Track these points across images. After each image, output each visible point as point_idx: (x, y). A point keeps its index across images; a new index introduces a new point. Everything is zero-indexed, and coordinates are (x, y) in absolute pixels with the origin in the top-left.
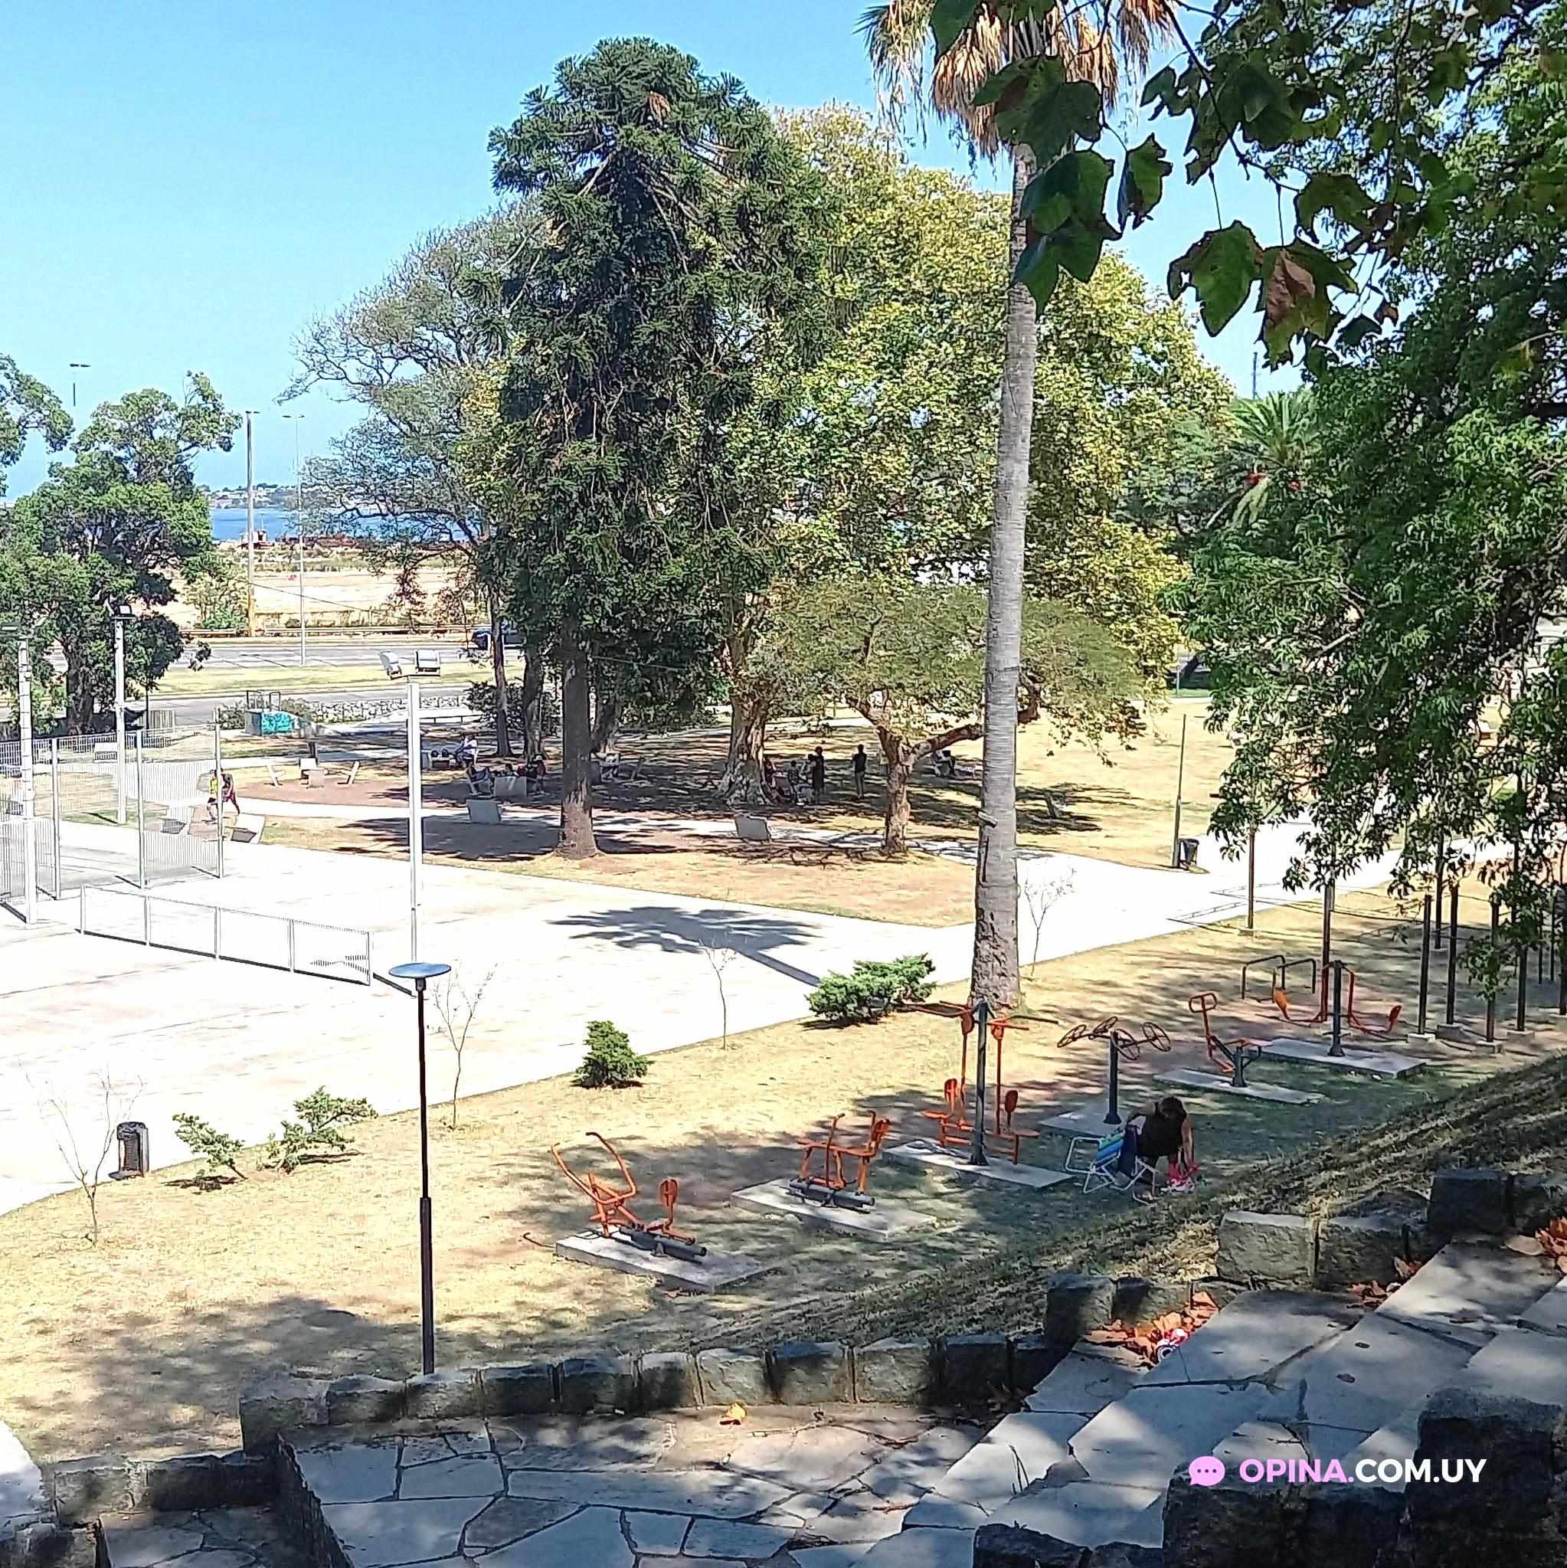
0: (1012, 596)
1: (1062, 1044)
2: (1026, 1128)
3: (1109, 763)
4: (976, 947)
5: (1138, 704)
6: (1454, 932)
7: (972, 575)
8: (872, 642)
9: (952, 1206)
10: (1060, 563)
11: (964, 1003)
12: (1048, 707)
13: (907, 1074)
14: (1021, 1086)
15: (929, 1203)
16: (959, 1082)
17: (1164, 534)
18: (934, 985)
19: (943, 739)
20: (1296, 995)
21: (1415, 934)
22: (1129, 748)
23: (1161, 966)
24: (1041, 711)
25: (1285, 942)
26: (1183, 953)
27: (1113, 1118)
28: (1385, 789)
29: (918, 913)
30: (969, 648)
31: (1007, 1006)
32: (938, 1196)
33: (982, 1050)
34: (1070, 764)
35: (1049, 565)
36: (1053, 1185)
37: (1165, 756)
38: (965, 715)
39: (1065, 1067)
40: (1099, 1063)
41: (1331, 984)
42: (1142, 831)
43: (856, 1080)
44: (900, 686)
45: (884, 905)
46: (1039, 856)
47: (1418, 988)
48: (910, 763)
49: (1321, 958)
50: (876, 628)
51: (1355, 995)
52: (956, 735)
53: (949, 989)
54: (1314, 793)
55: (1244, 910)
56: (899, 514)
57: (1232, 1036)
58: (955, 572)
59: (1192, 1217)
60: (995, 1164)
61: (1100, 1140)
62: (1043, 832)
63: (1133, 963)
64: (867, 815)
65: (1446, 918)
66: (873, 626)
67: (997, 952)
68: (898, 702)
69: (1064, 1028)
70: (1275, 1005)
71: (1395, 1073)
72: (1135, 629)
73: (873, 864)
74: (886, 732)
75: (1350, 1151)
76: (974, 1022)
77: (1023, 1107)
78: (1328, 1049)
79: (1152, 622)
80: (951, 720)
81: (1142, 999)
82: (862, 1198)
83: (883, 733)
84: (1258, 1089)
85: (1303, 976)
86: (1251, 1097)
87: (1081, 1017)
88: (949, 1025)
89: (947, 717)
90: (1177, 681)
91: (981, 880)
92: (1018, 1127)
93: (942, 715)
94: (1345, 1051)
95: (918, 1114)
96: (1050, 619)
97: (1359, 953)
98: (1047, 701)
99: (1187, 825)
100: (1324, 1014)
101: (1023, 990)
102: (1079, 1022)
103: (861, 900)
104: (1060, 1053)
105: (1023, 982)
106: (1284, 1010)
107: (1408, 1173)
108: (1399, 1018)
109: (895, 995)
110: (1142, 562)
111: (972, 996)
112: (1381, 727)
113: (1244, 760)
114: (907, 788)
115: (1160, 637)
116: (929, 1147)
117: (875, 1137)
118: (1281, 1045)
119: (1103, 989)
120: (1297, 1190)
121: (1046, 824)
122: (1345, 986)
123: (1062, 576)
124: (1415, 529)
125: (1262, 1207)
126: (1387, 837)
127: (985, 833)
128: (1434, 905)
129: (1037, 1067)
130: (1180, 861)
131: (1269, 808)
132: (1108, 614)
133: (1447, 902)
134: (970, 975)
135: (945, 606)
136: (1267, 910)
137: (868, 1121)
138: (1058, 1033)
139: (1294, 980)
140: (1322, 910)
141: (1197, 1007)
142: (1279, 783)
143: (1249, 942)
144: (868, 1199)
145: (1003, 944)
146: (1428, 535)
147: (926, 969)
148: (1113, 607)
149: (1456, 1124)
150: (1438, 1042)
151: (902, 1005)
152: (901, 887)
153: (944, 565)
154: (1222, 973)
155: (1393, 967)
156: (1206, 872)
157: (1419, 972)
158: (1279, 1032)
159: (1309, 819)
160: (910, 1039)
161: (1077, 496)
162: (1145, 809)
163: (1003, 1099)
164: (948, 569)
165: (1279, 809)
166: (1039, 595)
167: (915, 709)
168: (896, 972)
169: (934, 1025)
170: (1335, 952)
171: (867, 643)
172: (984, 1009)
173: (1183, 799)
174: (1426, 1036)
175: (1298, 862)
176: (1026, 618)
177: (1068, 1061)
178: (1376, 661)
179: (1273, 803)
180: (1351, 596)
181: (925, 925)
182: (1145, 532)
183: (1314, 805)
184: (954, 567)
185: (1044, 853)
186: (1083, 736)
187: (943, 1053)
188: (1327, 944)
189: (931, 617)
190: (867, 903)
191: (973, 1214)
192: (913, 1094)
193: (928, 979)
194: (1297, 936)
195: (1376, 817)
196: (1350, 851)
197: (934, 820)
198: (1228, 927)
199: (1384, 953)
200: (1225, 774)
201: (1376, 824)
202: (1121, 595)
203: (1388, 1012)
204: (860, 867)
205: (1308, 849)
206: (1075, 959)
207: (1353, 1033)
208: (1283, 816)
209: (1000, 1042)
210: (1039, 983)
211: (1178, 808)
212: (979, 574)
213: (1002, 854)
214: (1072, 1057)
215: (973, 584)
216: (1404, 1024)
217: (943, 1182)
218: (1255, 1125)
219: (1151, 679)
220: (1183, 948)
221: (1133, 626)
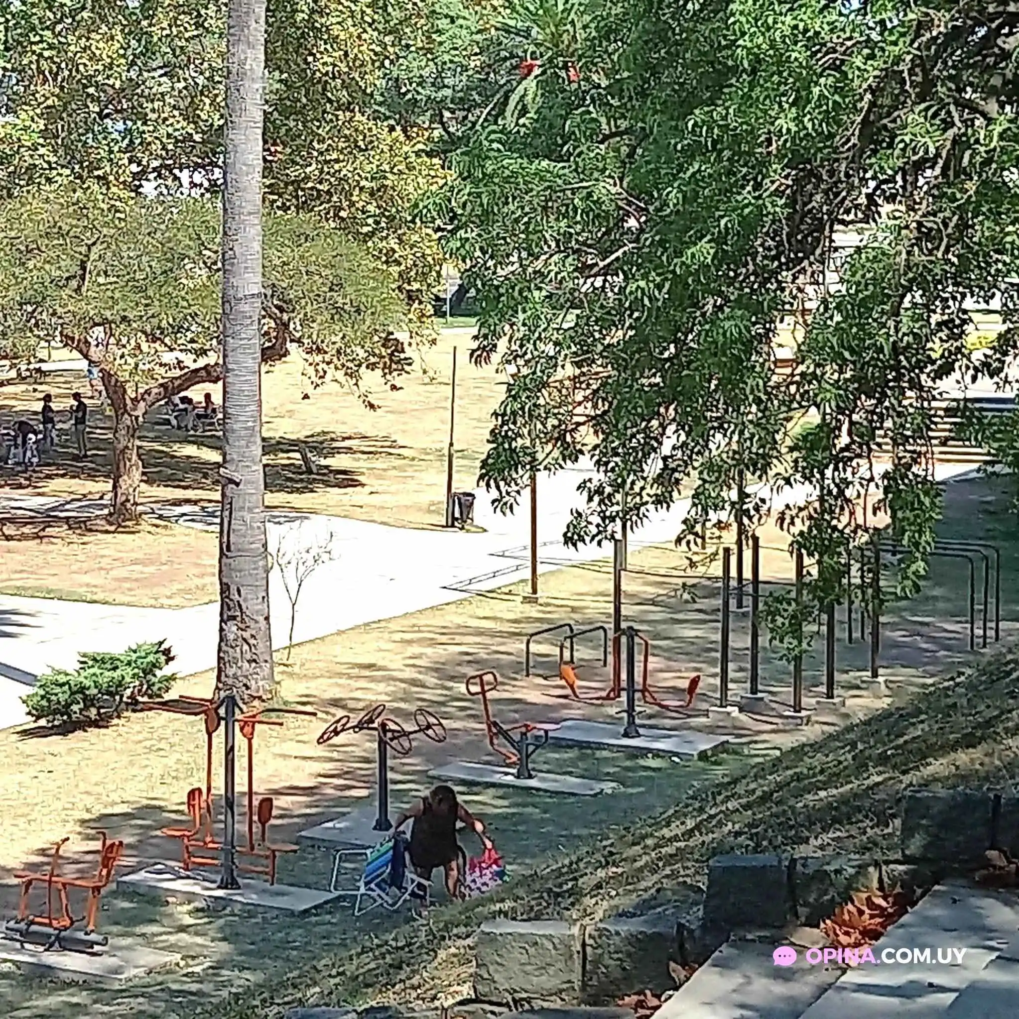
0: (249, 208)
1: (321, 740)
2: (284, 842)
3: (372, 406)
4: (221, 630)
5: (402, 336)
6: (756, 590)
7: (206, 184)
8: (89, 266)
9: (199, 940)
10: (308, 170)
11: (209, 696)
12: (299, 341)
13: (143, 786)
14: (278, 792)
15: (172, 939)
16: (204, 790)
17: (426, 134)
18: (173, 678)
19: (177, 383)
20: (585, 669)
21: (712, 594)
22: (394, 388)
23: (433, 643)
24: (292, 347)
25: (574, 610)
26: (459, 626)
27: (383, 824)
28: (673, 427)
29: (156, 591)
30: (204, 272)
31: (260, 698)
32: (183, 929)
33: (230, 751)
34: (327, 409)
35: (293, 173)
36: (315, 907)
37: (435, 396)
38: (203, 352)
39: (328, 767)
40: (367, 761)
41: (624, 656)
42: (412, 485)
43: (84, 796)
44: (124, 318)
45: (115, 584)
46: (292, 520)
47: (718, 655)
48: (139, 412)
49: (612, 626)
50: (94, 249)
51: (650, 666)
52: (194, 377)
53: (193, 680)
54: (596, 432)
55: (527, 574)
56: (117, 111)
57: (516, 721)
58: (185, 181)
59: (455, 931)
60: (247, 886)
61: (368, 852)
62: (298, 491)
63: (402, 641)
64: (91, 477)
65: (747, 574)
66: (89, 247)
67: (246, 635)
68: (124, 341)
69: (325, 721)
70: (563, 683)
71: (695, 753)
72: (396, 247)
73: (100, 536)
74: (110, 375)
75: (634, 844)
76: (220, 719)
77: (281, 817)
78: (622, 731)
79: (415, 238)
80: (188, 360)
81: (414, 682)
82: (93, 937)
83: (106, 377)
84: (543, 780)
85: (593, 648)
86: (538, 789)
87: (344, 707)
88: (192, 724)
89: (182, 356)
90: (447, 308)
91: (225, 550)
92: (274, 842)
93: (177, 354)
94: (641, 731)
95: (158, 833)
96: (300, 238)
97: (652, 617)
98: (298, 335)
99: (462, 476)
100: (617, 690)
101: (277, 678)
102: (340, 713)
103: (86, 579)
104: (320, 751)
105: (277, 669)
106: (572, 687)
107: (689, 864)
108: (698, 691)
109: (128, 692)
110: (402, 167)
111: (217, 688)
112: (666, 355)
113: (515, 398)
114: (138, 443)
115: (423, 256)
116: (171, 871)
117: (106, 862)
118: (569, 728)
119: (367, 673)
120: (571, 892)
121: (302, 480)
122: (639, 658)
123: (310, 185)
124: (695, 124)
125: (532, 915)
126: (677, 481)
127: (228, 493)
128: (734, 560)
129: (296, 769)
130: (454, 519)
131: (545, 452)
132: (365, 230)
133: (748, 554)
134: (216, 665)
135: (175, 222)
136: (552, 573)
137: (97, 845)
138: (318, 727)
139: (583, 653)
140: (612, 570)
141: (475, 689)
142: (556, 422)
143: (533, 611)
144: (99, 938)
145: (252, 624)
146: (710, 129)
147: (163, 658)
148: (370, 221)
149: (747, 807)
150: (743, 717)
151: (137, 702)
152: (134, 562)
153: (171, 172)
154: (502, 649)
155: (689, 632)
156: (485, 531)
157: (718, 637)
158: (565, 713)
159: (591, 465)
160: (148, 744)
161: (324, 89)
162: (413, 459)
163: (255, 810)
164: (176, 178)
165: (556, 453)
166: (285, 208)
167: (145, 347)
168: (129, 664)
169: (177, 725)
170: (627, 619)
171: (84, 269)
172: (231, 703)
173: (456, 447)
174: (729, 709)
175: (580, 515)
176: (269, 236)
177: (332, 760)
178: (658, 279)
179: (550, 446)
180: (629, 204)
181: (162, 607)
182: (404, 131)
183: (595, 447)
184: (184, 176)
185: (301, 515)
186: (340, 375)
187: (185, 758)
188: (617, 610)
189: (159, 234)
190: (94, 582)
191: (224, 947)
192: (151, 810)
193: (167, 670)
194: (588, 602)
195: (665, 459)
196: (638, 499)
197: (169, 481)
198: (510, 593)
199: (681, 616)
200: (495, 414)
201: (666, 467)
202: (379, 207)
203: (685, 684)
204: (85, 539)
205: (590, 499)
206: (338, 638)
207: (650, 710)
208: (561, 461)
209: (250, 740)
210: (296, 669)
211: (450, 456)
212: (213, 184)
213: (248, 517)
214: (335, 755)
215: (208, 195)
216: (704, 697)
217: (189, 913)
218: (543, 822)
219: (416, 305)
220: (460, 620)
221: (393, 243)
